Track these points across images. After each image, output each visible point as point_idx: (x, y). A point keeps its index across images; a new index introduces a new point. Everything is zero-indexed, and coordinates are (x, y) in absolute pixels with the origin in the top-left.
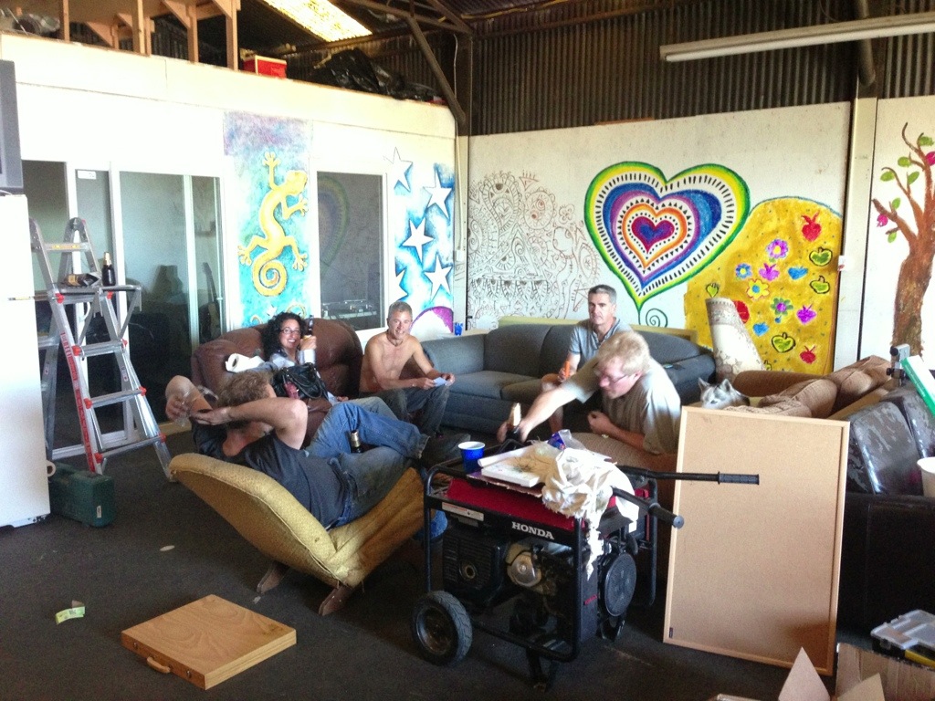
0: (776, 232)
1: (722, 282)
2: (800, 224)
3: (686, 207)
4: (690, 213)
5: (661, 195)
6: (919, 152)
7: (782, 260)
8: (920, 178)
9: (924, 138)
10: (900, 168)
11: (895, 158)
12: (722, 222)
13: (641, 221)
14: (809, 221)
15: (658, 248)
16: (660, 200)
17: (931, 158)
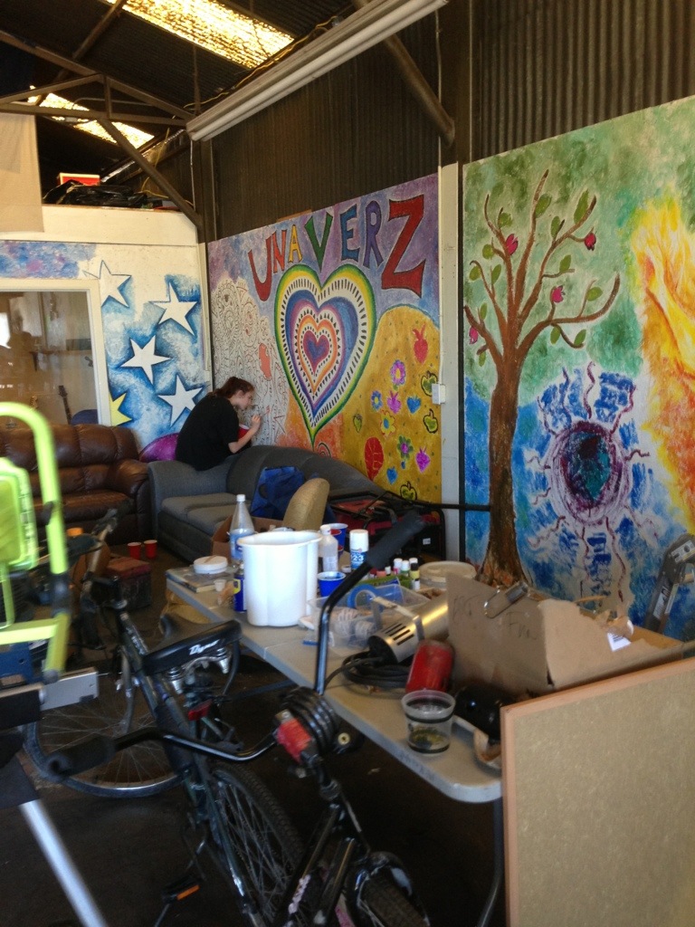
0: (396, 350)
1: (363, 414)
2: (412, 340)
3: (335, 320)
4: (338, 327)
6: (499, 235)
7: (401, 386)
8: (503, 275)
9: (503, 216)
10: (483, 261)
11: (481, 247)
12: (359, 338)
13: (309, 336)
14: (419, 335)
15: (320, 370)
16: (318, 310)
17: (511, 244)
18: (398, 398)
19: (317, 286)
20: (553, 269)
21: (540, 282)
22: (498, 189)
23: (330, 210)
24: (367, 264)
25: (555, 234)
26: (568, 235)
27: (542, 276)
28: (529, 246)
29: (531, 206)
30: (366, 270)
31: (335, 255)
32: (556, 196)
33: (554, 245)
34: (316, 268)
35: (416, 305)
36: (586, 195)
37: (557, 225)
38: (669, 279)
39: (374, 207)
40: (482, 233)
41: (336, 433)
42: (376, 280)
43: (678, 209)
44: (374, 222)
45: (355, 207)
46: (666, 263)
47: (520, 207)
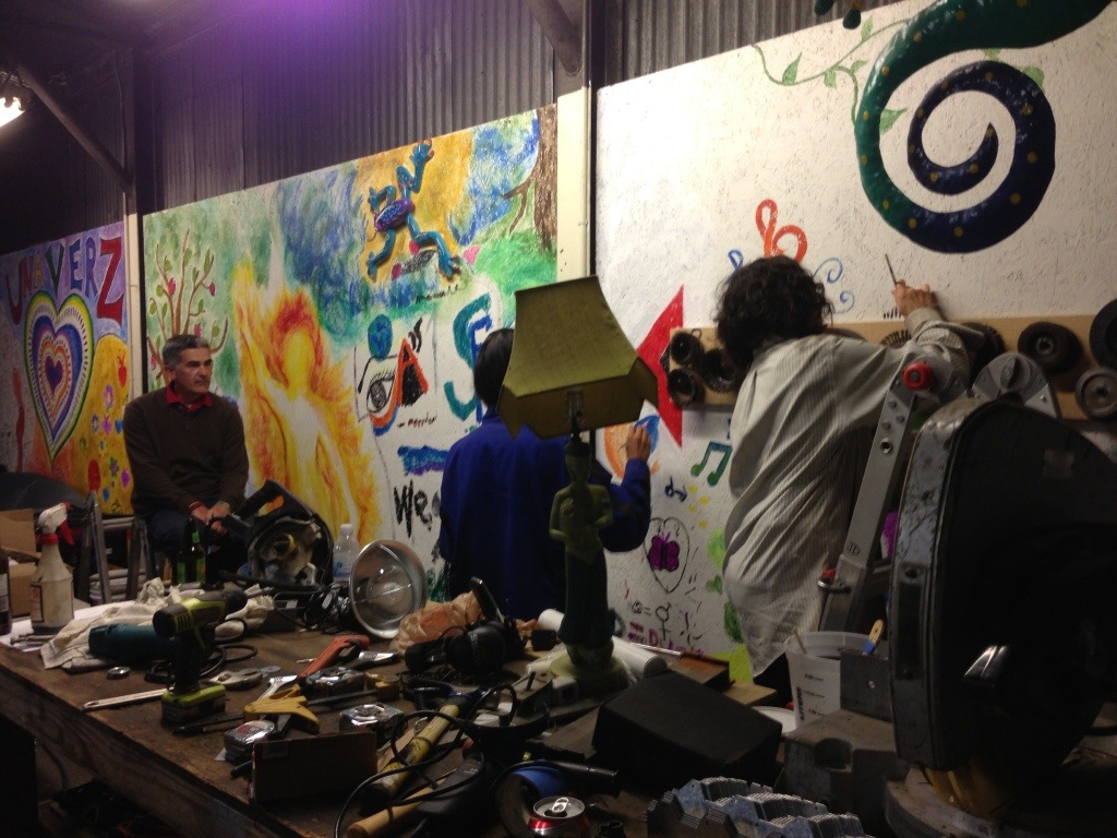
0: (107, 376)
1: (86, 437)
2: (117, 366)
3: (67, 346)
4: (69, 353)
5: (56, 329)
6: (165, 277)
7: (111, 410)
8: (168, 311)
9: (167, 262)
10: (158, 299)
11: (155, 287)
12: (83, 364)
13: (49, 360)
14: (121, 362)
15: (57, 394)
16: (55, 335)
17: (172, 285)
18: (109, 420)
19: (54, 313)
20: (195, 310)
21: (188, 320)
22: (163, 239)
23: (63, 242)
24: (87, 294)
25: (195, 280)
26: (201, 283)
27: (189, 315)
28: (182, 288)
29: (181, 256)
30: (87, 300)
31: (66, 284)
32: (194, 251)
33: (195, 289)
34: (53, 295)
35: (119, 334)
36: (208, 251)
37: (196, 274)
38: (250, 324)
39: (90, 243)
40: (156, 275)
41: (69, 458)
42: (94, 310)
43: (252, 269)
44: (91, 257)
45: (78, 241)
46: (248, 310)
47: (176, 256)
